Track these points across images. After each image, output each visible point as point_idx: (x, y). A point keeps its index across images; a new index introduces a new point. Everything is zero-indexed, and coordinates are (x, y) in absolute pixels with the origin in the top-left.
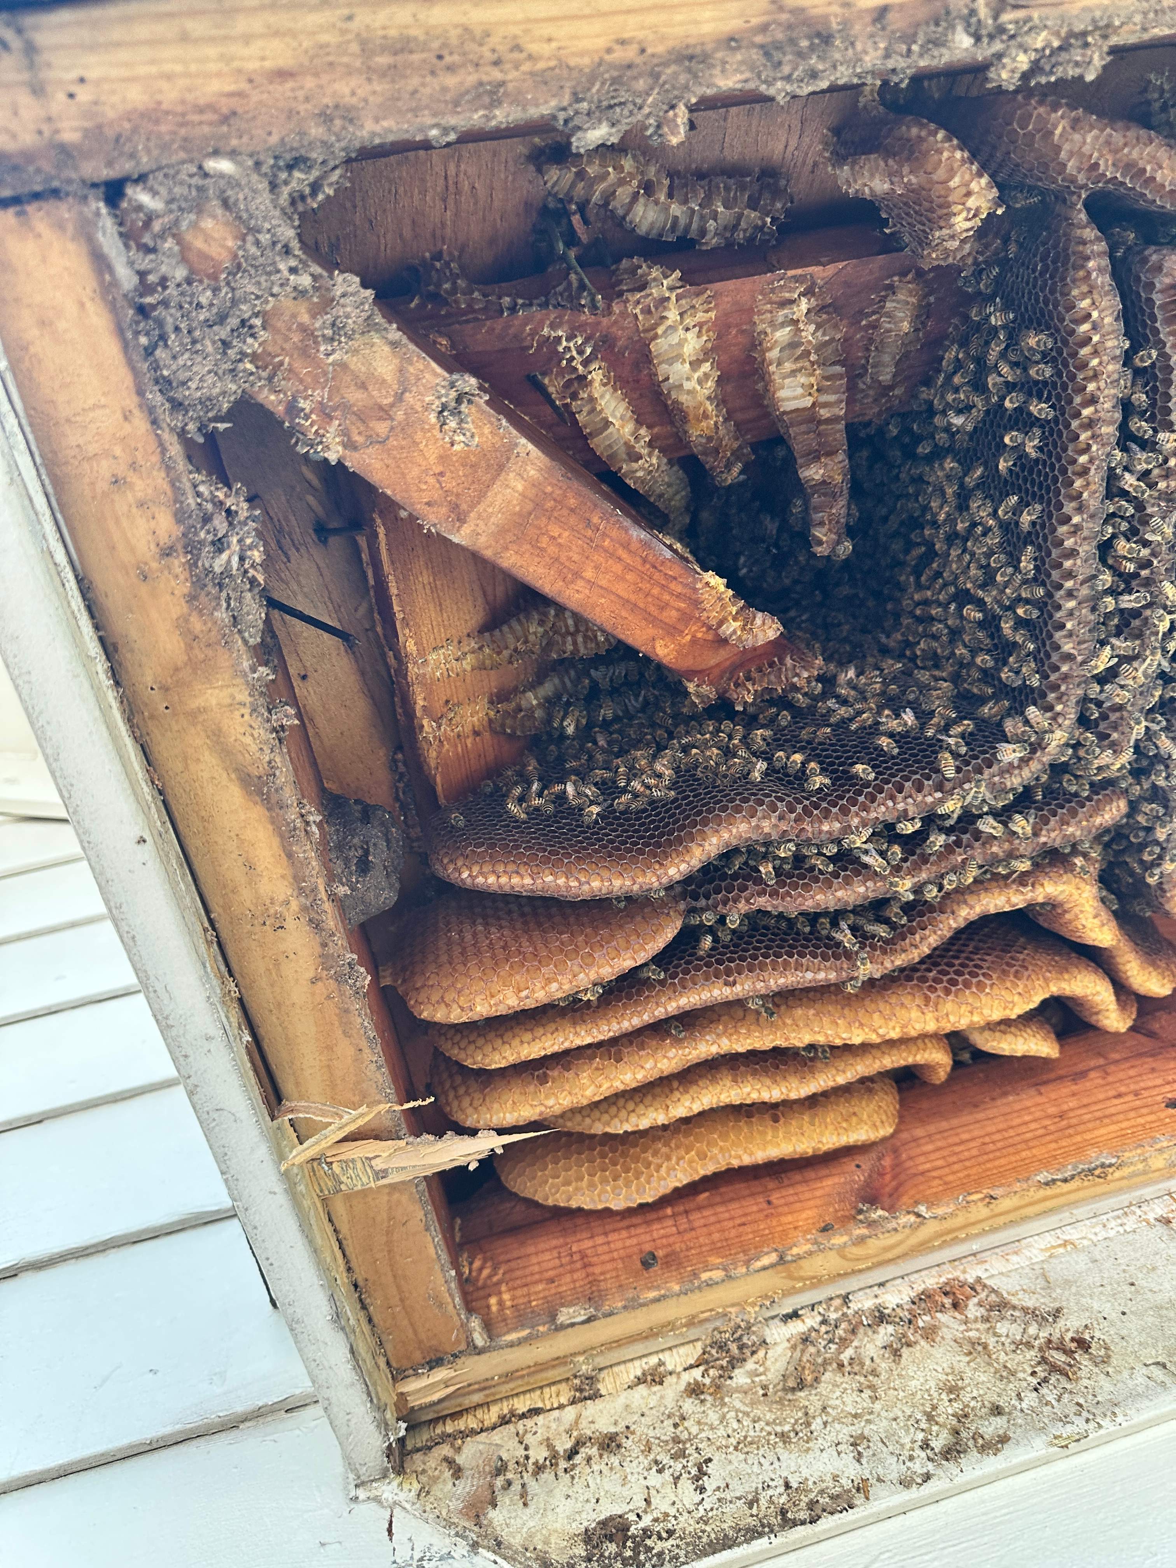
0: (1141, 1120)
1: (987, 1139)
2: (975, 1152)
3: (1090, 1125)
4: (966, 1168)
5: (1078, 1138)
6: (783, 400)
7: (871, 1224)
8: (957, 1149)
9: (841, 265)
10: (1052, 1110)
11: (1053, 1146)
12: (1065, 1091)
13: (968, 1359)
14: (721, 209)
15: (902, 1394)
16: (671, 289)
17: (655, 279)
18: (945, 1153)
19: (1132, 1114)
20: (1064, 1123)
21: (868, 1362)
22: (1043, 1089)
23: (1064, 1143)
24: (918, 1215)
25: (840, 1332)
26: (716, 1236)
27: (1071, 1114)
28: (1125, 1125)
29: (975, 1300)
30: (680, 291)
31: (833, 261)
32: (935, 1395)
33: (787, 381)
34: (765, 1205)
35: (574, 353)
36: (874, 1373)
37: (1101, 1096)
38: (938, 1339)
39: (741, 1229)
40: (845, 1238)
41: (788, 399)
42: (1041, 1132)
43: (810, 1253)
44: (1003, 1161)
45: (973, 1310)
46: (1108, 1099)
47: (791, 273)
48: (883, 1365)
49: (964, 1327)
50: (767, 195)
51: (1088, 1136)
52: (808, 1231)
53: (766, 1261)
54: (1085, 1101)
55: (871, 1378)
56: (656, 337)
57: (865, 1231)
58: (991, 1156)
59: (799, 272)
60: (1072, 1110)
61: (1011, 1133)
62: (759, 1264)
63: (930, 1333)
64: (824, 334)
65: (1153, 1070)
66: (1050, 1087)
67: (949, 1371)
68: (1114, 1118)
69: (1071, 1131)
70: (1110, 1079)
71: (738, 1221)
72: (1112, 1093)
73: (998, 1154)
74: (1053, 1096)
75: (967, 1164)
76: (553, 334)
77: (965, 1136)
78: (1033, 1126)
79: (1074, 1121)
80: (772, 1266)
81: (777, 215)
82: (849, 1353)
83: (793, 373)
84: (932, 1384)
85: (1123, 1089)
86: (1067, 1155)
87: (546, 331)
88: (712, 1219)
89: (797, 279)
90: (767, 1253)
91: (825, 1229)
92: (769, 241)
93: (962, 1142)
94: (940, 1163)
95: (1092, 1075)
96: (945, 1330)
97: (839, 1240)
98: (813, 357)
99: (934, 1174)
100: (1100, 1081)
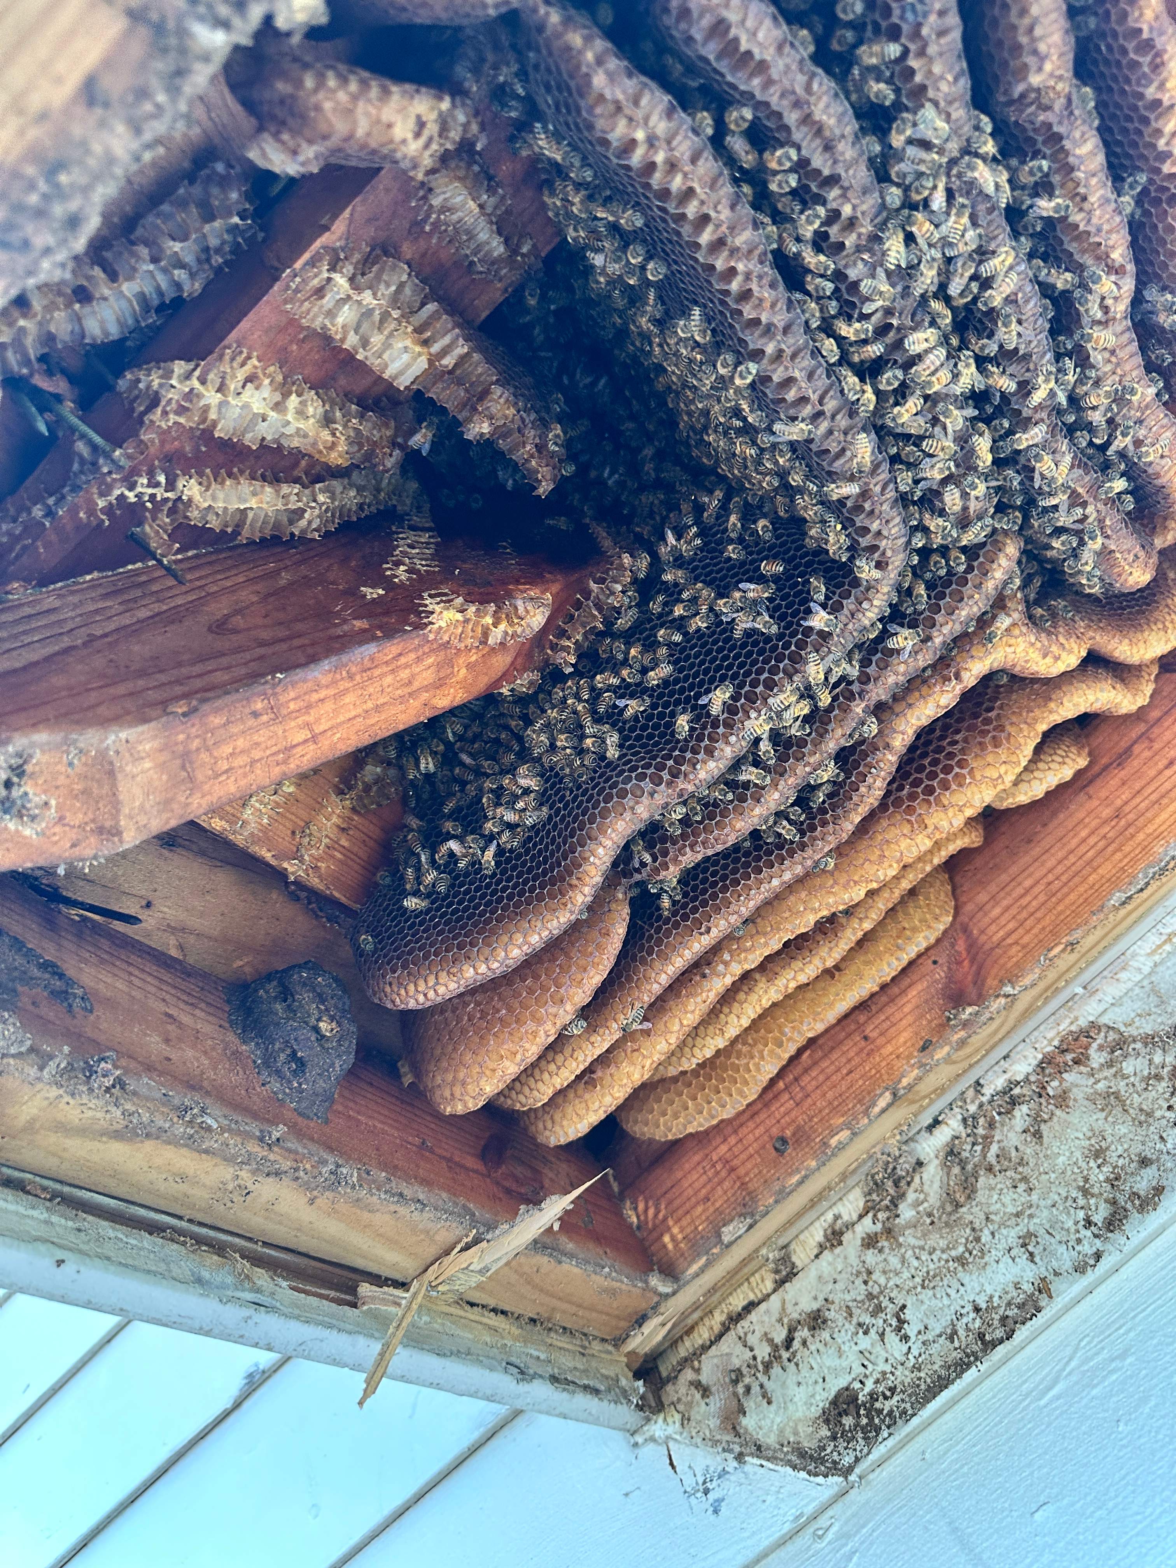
1: (1050, 877)
2: (1042, 898)
3: (1149, 815)
4: (1039, 921)
5: (1141, 836)
6: (396, 377)
7: (965, 1024)
8: (1024, 901)
9: (347, 213)
10: (1107, 812)
11: (1119, 855)
12: (1114, 783)
13: (1104, 1114)
14: (177, 246)
15: (1053, 1176)
16: (188, 376)
17: (161, 385)
18: (1013, 911)
20: (1123, 822)
21: (1014, 1153)
22: (1091, 790)
23: (1127, 849)
24: (1007, 996)
25: (980, 1131)
26: (830, 1095)
27: (1127, 809)
29: (1095, 1045)
30: (197, 373)
31: (335, 217)
32: (1084, 1165)
33: (386, 356)
34: (863, 1043)
35: (150, 491)
36: (1022, 1162)
37: (1152, 773)
38: (1071, 1103)
39: (849, 1078)
40: (947, 1049)
41: (401, 373)
42: (1102, 844)
43: (919, 1079)
44: (1072, 897)
45: (1097, 1058)
46: (1160, 772)
47: (298, 265)
48: (1028, 1151)
49: (1092, 1080)
50: (215, 191)
51: (1150, 829)
52: (910, 1056)
53: (882, 1103)
54: (1137, 786)
55: (1020, 1169)
56: (214, 424)
57: (962, 1034)
58: (1059, 895)
59: (306, 256)
60: (1126, 803)
61: (1072, 859)
62: (877, 1110)
63: (1062, 1100)
64: (388, 285)
66: (1099, 782)
67: (1090, 1134)
69: (1131, 830)
70: (1157, 746)
71: (845, 1071)
72: (1163, 763)
73: (1065, 890)
74: (1103, 794)
75: (1038, 915)
76: (112, 498)
77: (1028, 883)
78: (1092, 840)
79: (1131, 816)
80: (889, 1105)
81: (240, 207)
82: (994, 1149)
83: (387, 346)
84: (1078, 1154)
86: (1134, 861)
87: (101, 503)
88: (821, 1078)
89: (313, 263)
90: (881, 1095)
91: (924, 1049)
92: (254, 235)
93: (1027, 891)
94: (1011, 926)
95: (1137, 749)
96: (1075, 1090)
97: (941, 1053)
98: (395, 314)
99: (1009, 941)
100: (1147, 754)
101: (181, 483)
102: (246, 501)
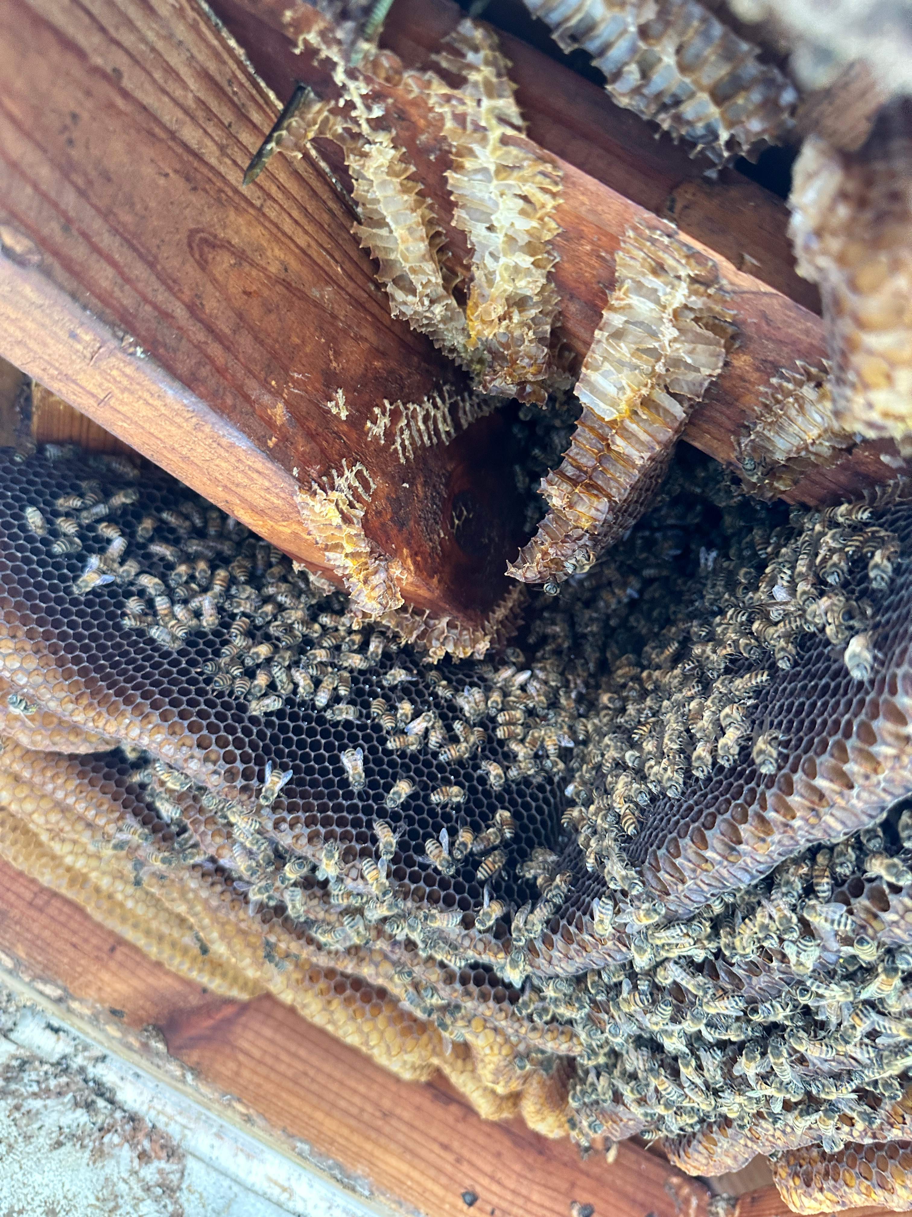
0: (430, 1184)
1: (312, 1073)
2: (290, 1073)
3: (393, 1146)
4: (267, 1078)
5: (369, 1146)
6: (588, 383)
7: (145, 1046)
8: (284, 1057)
9: (765, 288)
10: (387, 1103)
11: (345, 1132)
13: (93, 1201)
14: (669, 59)
15: (19, 1176)
16: (503, 120)
17: (476, 84)
18: (271, 1049)
19: (432, 1172)
20: (380, 1123)
21: (36, 1126)
23: (355, 1138)
24: (184, 1076)
25: (53, 1083)
26: (46, 933)
27: (394, 1122)
28: (415, 1174)
29: (163, 1164)
30: (510, 132)
31: (757, 273)
32: (37, 1203)
33: (607, 366)
34: (107, 947)
35: (358, 102)
36: (28, 1138)
37: (434, 1133)
38: (99, 1165)
39: (68, 947)
40: (118, 1034)
41: (594, 389)
42: (354, 1111)
43: (81, 1017)
44: (296, 1102)
45: (149, 1173)
46: (435, 1140)
47: (684, 237)
48: (41, 1140)
49: (125, 1175)
50: (756, 96)
51: (378, 1152)
52: (102, 1001)
53: (49, 990)
54: (418, 1123)
55: (20, 1139)
56: (459, 168)
57: (136, 1045)
58: (297, 1089)
59: (699, 246)
60: (400, 1119)
61: (335, 1087)
62: (40, 986)
63: (99, 1154)
64: (691, 352)
65: (498, 1155)
67: (70, 1196)
68: (416, 1161)
69: (373, 1135)
70: (461, 1127)
71: (74, 940)
72: (444, 1139)
73: (302, 1092)
75: (273, 1076)
76: (325, 53)
77: (302, 1053)
78: (357, 1100)
79: (387, 1129)
80: (48, 997)
81: (742, 138)
82: (36, 1104)
83: (620, 364)
84: (47, 1192)
85: (456, 1145)
86: (343, 1151)
87: (313, 37)
88: (62, 918)
89: (693, 256)
90: (57, 986)
91: (114, 1012)
92: (713, 165)
93: (295, 1055)
94: (257, 1053)
95: (453, 1108)
96: (113, 1162)
97: (112, 1030)
98: (660, 368)
99: (241, 1057)
100: (451, 1120)
101: (383, 138)
102: (397, 222)
